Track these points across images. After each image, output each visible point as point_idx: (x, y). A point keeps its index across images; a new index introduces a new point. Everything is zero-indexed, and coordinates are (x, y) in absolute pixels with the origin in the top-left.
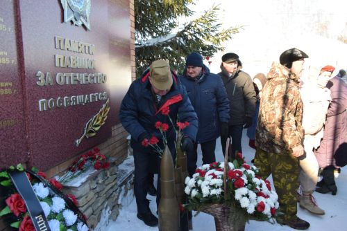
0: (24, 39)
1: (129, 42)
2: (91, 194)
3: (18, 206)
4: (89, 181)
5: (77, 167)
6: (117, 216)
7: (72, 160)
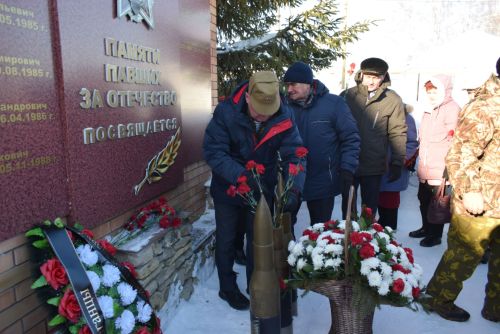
0: (62, 43)
1: (208, 45)
2: (156, 263)
3: (57, 276)
4: (153, 245)
5: (136, 224)
6: (191, 294)
7: (128, 215)
